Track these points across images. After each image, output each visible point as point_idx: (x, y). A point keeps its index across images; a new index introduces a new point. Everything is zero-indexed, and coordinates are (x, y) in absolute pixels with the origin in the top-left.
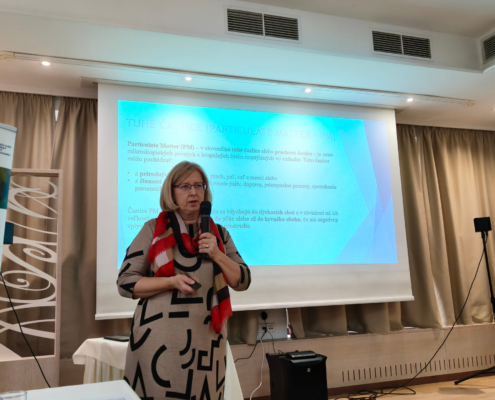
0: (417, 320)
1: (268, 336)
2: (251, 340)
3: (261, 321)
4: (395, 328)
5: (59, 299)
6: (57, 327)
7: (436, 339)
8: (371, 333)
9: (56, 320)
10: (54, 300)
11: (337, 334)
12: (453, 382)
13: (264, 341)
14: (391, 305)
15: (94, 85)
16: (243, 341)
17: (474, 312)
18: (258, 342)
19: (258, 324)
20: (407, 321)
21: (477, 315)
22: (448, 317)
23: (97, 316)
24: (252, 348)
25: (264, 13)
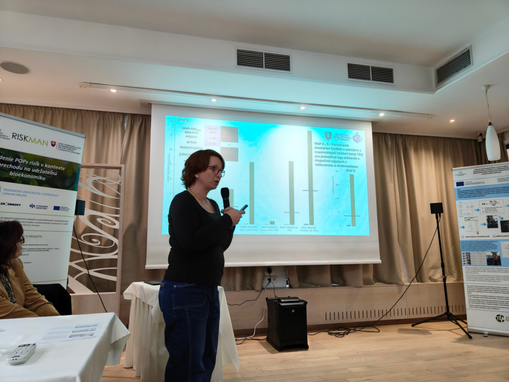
0: (386, 278)
1: (271, 285)
2: (258, 287)
3: (267, 274)
4: (367, 283)
5: (120, 254)
6: (119, 273)
7: (399, 292)
8: (349, 286)
9: (119, 268)
10: (117, 254)
11: (322, 286)
12: (410, 325)
13: (267, 289)
14: (365, 266)
15: (148, 105)
16: (253, 289)
17: (431, 274)
18: (263, 289)
19: (264, 276)
20: (378, 279)
21: (433, 276)
22: (409, 276)
23: (146, 266)
24: (259, 293)
25: (264, 52)
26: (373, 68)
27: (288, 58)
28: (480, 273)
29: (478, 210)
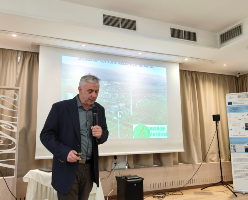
0: (185, 161)
1: (117, 167)
2: (109, 169)
3: (114, 160)
4: (175, 164)
5: (17, 150)
6: (16, 163)
7: (194, 169)
8: (164, 166)
9: (16, 160)
10: (14, 150)
11: (148, 167)
12: (200, 189)
13: (115, 170)
14: (174, 154)
16: (105, 170)
17: (211, 157)
18: (112, 170)
19: (112, 162)
20: (181, 161)
22: (199, 159)
23: (35, 158)
24: (109, 173)
25: (120, 17)
26: (185, 32)
27: (134, 22)
28: (241, 157)
29: (240, 120)
